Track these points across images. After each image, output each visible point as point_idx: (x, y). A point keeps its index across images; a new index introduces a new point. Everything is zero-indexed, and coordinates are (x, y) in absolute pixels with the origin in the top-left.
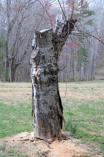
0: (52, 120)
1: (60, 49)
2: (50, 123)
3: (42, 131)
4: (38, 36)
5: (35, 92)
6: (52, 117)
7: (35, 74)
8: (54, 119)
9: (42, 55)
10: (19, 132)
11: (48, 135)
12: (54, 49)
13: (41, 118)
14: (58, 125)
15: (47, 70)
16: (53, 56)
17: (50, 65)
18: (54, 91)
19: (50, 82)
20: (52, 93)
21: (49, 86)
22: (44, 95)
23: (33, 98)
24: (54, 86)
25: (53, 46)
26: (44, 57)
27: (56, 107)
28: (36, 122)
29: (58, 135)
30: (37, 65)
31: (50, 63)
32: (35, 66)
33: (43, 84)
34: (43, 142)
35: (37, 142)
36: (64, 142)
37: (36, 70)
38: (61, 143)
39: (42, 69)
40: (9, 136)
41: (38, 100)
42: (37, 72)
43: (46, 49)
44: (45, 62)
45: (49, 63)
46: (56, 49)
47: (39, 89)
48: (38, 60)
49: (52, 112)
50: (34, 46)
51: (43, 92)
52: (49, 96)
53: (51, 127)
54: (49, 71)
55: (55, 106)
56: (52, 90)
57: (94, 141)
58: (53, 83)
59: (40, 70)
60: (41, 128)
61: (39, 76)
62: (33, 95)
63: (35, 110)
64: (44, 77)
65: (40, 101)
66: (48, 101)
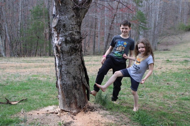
0: (76, 91)
1: (83, 16)
2: (74, 94)
3: (66, 103)
4: (57, 4)
5: (57, 62)
6: (76, 87)
7: (56, 44)
8: (79, 90)
9: (62, 23)
10: (46, 106)
11: (72, 106)
12: (75, 16)
13: (64, 89)
14: (84, 96)
15: (68, 39)
16: (75, 24)
17: (72, 33)
18: (77, 60)
19: (72, 51)
20: (75, 62)
21: (71, 55)
22: (67, 65)
23: (56, 69)
24: (77, 55)
25: (74, 14)
26: (64, 25)
27: (80, 78)
28: (60, 94)
29: (83, 107)
30: (58, 33)
31: (72, 31)
32: (56, 35)
33: (65, 53)
34: (67, 114)
35: (62, 114)
36: (90, 113)
37: (58, 40)
38: (87, 115)
39: (63, 38)
40: (35, 109)
41: (60, 71)
42: (58, 41)
43: (66, 17)
44: (66, 31)
45: (70, 32)
46: (78, 16)
47: (61, 58)
48: (59, 29)
49: (75, 82)
50: (54, 14)
51: (65, 62)
52: (71, 66)
53: (75, 98)
54: (71, 40)
55: (79, 76)
56: (74, 60)
57: (125, 112)
58: (75, 52)
59: (61, 39)
60: (65, 100)
61: (60, 45)
62: (56, 66)
63: (58, 81)
64: (65, 47)
65: (63, 71)
66: (71, 71)
